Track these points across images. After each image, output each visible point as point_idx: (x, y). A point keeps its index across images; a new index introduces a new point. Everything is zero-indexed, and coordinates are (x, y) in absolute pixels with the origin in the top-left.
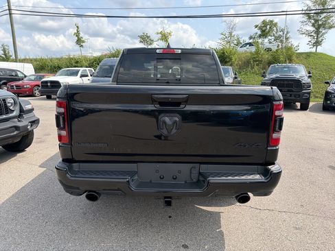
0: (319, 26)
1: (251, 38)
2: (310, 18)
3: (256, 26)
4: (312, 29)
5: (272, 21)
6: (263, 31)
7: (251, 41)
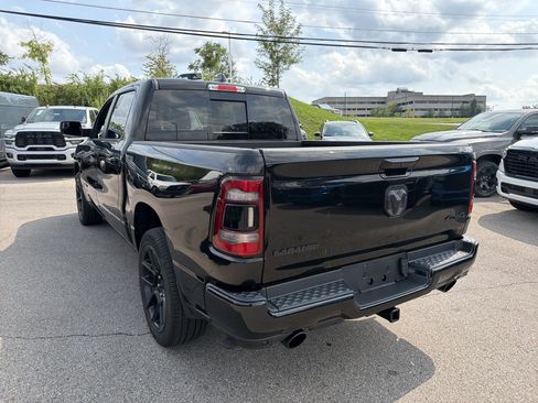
0: (279, 59)
1: (191, 67)
2: (266, 46)
3: (197, 51)
4: (270, 62)
5: (218, 46)
6: (207, 59)
7: (192, 71)
